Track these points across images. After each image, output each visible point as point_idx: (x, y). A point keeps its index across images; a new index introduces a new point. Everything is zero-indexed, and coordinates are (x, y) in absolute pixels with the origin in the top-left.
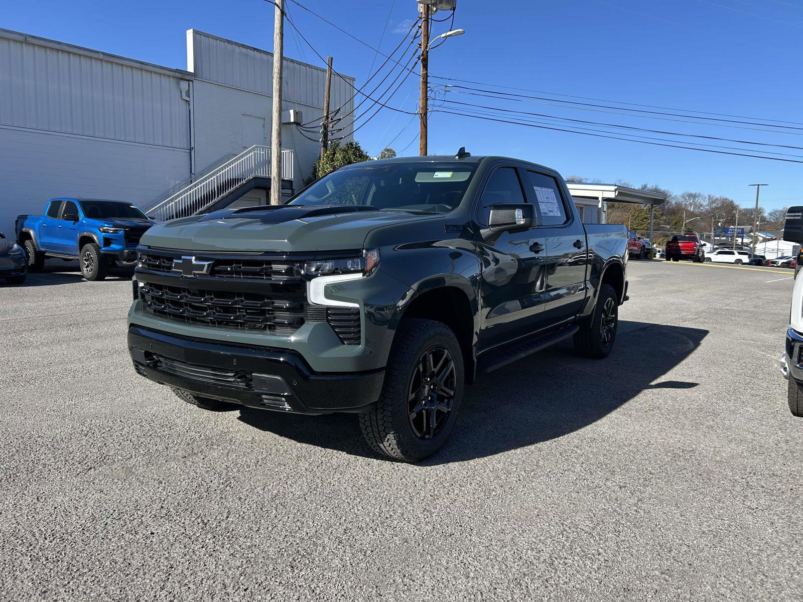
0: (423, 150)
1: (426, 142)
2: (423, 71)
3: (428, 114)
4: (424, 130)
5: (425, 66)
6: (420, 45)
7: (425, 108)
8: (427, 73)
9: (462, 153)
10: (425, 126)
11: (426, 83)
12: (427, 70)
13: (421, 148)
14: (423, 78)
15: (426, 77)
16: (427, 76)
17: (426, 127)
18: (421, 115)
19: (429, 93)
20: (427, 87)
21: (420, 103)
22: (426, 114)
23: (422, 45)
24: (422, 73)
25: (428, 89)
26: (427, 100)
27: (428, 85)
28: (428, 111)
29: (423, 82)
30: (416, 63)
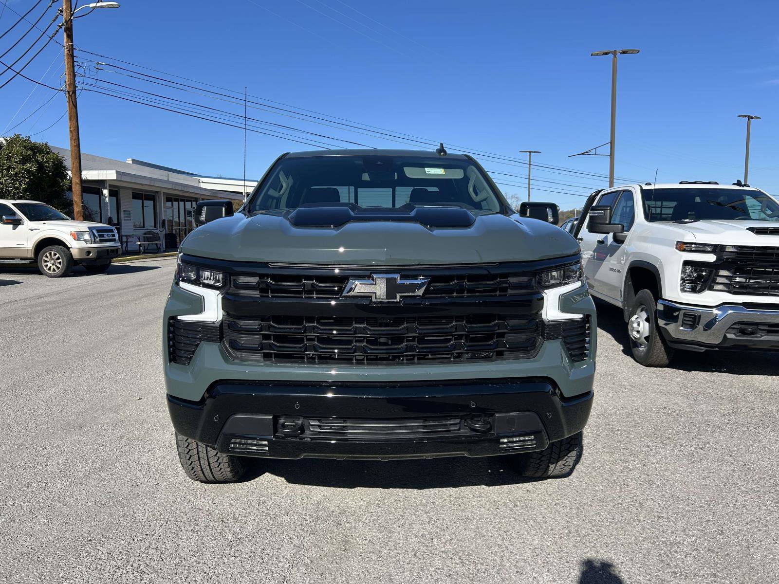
0: (75, 134)
1: (78, 124)
2: (67, 42)
3: (78, 93)
4: (74, 110)
5: (70, 37)
6: (61, 11)
7: (73, 85)
8: (72, 45)
9: (442, 150)
10: (74, 105)
11: (72, 56)
12: (72, 41)
13: (71, 131)
14: (69, 50)
15: (71, 49)
16: (73, 49)
17: (76, 107)
18: (69, 93)
19: (76, 68)
20: (73, 62)
21: (67, 78)
22: (74, 92)
23: (64, 11)
24: (65, 45)
25: (75, 64)
26: (74, 76)
27: (75, 59)
28: (77, 89)
29: (68, 54)
30: (57, 31)
